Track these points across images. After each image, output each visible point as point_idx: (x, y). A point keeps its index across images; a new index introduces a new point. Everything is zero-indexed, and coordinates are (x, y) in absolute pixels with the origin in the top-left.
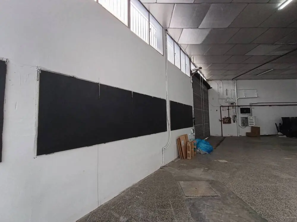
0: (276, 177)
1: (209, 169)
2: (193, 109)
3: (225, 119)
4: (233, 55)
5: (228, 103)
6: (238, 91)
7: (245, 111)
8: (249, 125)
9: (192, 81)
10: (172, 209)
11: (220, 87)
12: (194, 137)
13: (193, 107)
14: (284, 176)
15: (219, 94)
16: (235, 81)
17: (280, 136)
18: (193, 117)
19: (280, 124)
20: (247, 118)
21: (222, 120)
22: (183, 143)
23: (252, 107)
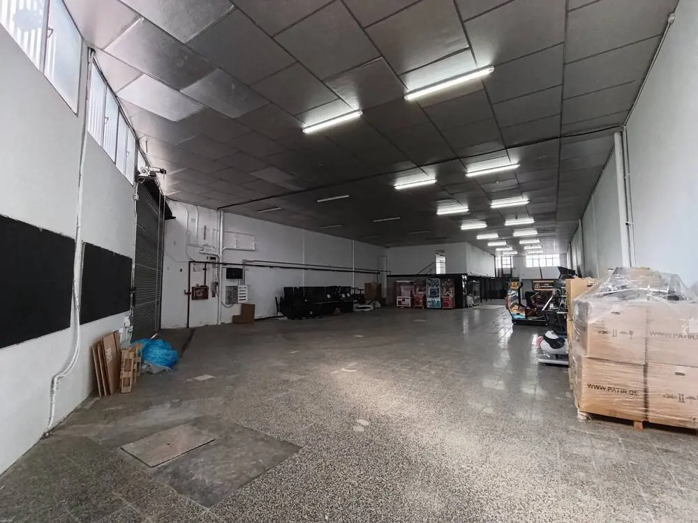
0: (286, 382)
1: (181, 400)
2: (134, 266)
3: (197, 289)
4: (230, 167)
5: (206, 256)
6: (226, 233)
7: (234, 274)
8: (239, 302)
9: (137, 195)
10: (130, 505)
11: (193, 220)
12: (128, 337)
13: (134, 261)
14: (294, 378)
15: (188, 233)
16: (222, 214)
17: (280, 319)
18: (133, 284)
19: (281, 298)
20: (235, 288)
21: (191, 291)
22: (109, 353)
23: (246, 267)
